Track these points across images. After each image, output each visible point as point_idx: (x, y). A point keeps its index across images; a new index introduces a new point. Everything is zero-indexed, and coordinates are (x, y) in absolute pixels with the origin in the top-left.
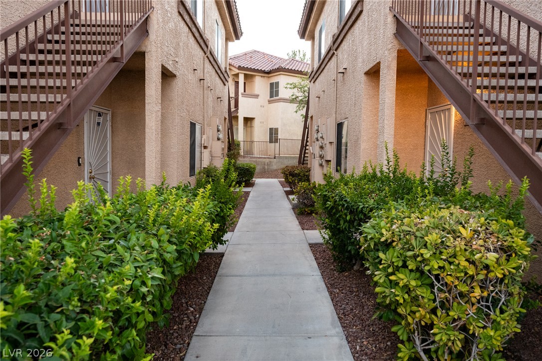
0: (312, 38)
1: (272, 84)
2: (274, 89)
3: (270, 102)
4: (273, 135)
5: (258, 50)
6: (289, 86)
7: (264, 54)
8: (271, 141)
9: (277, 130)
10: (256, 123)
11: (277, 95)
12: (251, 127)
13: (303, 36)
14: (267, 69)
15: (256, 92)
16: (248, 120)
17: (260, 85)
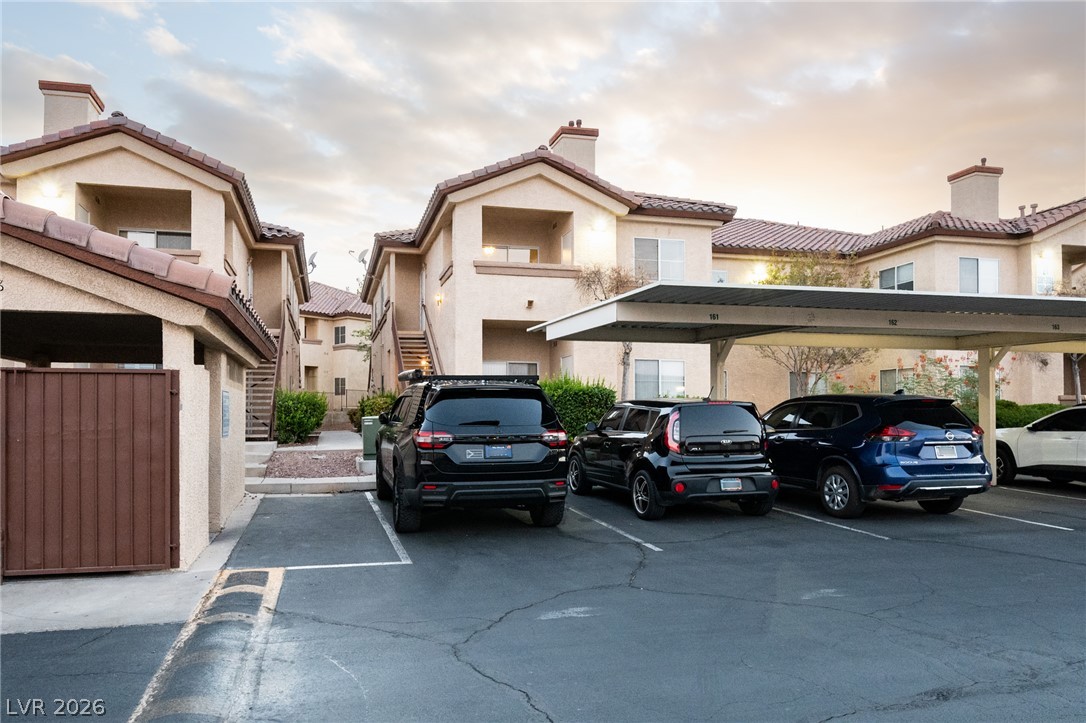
0: (371, 303)
1: (337, 329)
2: (340, 335)
3: (335, 349)
4: (340, 386)
5: (318, 282)
6: (356, 334)
7: (326, 287)
8: (337, 393)
9: (343, 380)
10: (319, 373)
11: (344, 341)
12: (314, 377)
13: (364, 301)
14: (330, 311)
15: (319, 338)
16: (310, 370)
17: (323, 330)
